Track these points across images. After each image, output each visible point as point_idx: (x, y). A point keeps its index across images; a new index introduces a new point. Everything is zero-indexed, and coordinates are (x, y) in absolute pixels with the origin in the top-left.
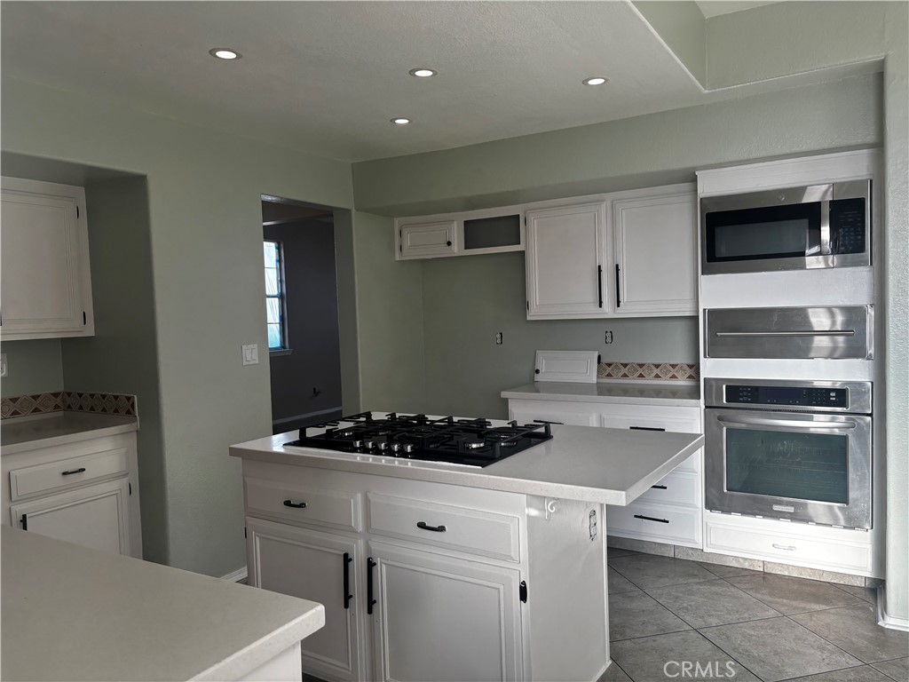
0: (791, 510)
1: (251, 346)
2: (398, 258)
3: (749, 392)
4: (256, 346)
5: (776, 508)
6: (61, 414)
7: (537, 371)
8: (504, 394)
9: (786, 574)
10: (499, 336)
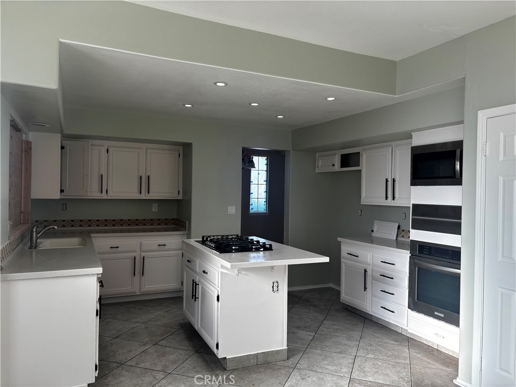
0: (442, 315)
1: (232, 207)
2: (317, 172)
3: (427, 249)
4: (234, 207)
5: (436, 313)
6: (174, 226)
7: (372, 231)
8: (339, 239)
9: (447, 353)
10: (360, 211)
